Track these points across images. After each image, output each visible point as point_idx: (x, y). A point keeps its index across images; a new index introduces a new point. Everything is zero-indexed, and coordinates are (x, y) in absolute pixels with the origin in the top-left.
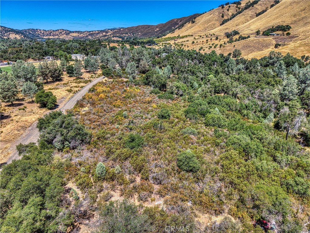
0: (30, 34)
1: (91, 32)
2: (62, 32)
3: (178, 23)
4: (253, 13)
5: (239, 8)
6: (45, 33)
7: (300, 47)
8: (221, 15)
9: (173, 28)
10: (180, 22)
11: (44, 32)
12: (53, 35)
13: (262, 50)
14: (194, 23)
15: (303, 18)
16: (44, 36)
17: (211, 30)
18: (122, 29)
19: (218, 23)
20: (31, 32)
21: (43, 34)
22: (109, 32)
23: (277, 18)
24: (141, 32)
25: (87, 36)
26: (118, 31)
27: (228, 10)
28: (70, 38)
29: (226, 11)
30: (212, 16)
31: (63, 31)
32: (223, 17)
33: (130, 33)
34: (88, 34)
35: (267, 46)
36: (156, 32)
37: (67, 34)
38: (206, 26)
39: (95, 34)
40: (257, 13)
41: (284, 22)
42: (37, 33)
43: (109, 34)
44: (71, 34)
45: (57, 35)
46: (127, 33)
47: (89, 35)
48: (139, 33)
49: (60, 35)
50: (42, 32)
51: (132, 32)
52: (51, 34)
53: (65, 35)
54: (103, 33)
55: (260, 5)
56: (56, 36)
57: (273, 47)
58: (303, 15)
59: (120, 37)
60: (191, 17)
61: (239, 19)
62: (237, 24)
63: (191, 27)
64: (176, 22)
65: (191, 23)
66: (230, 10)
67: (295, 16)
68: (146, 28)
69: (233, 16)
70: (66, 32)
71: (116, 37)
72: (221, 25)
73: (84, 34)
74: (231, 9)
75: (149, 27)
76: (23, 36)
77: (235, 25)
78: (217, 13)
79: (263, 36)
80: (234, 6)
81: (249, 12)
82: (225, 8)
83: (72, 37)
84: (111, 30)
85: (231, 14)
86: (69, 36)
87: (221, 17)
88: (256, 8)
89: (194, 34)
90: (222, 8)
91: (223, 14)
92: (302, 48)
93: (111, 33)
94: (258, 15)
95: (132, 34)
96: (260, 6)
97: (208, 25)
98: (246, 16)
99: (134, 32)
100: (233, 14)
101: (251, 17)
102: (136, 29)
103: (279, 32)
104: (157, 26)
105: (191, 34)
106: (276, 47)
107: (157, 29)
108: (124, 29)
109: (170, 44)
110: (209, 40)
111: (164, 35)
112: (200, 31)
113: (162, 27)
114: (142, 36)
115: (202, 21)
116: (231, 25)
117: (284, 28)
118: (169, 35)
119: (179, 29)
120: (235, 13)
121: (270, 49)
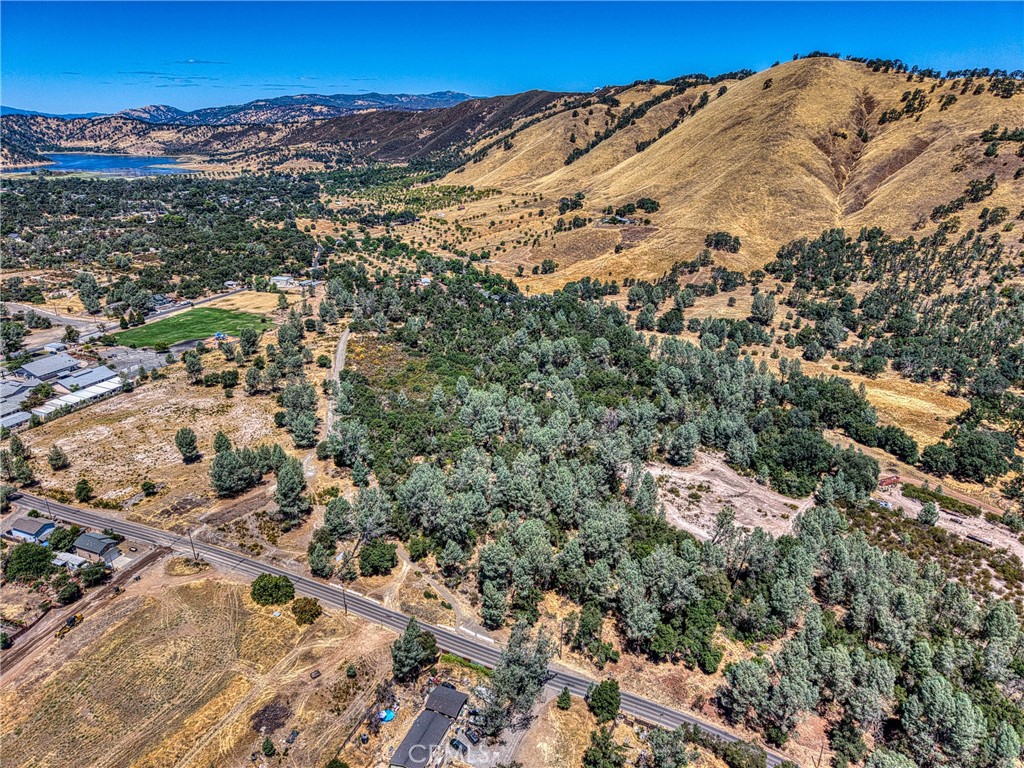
0: (15, 132)
1: (221, 129)
2: (120, 127)
3: (483, 118)
4: (630, 143)
5: (613, 116)
6: (63, 129)
8: (570, 134)
10: (488, 115)
11: (58, 125)
12: (92, 137)
13: (593, 258)
14: (509, 148)
15: (688, 183)
16: (61, 137)
17: (543, 175)
18: (317, 123)
19: (561, 158)
20: (16, 128)
21: (57, 131)
22: (278, 130)
24: (380, 137)
25: (207, 143)
26: (305, 128)
27: (587, 122)
28: (153, 148)
29: (581, 124)
30: (549, 134)
31: (124, 124)
32: (574, 142)
33: (345, 143)
34: (210, 135)
35: (604, 249)
36: (423, 142)
37: (138, 134)
38: (535, 163)
39: (232, 134)
40: (640, 141)
42: (34, 128)
43: (278, 135)
44: (153, 134)
45: (107, 136)
46: (337, 143)
47: (215, 137)
48: (373, 142)
49: (116, 137)
50: (54, 127)
51: (352, 135)
52: (86, 132)
53: (133, 138)
55: (650, 120)
56: (104, 141)
57: (613, 251)
58: (690, 178)
59: (318, 158)
60: (517, 103)
61: (600, 154)
62: (595, 169)
63: (504, 161)
64: (478, 114)
65: (502, 149)
66: (591, 122)
67: (678, 175)
68: (392, 123)
69: (599, 138)
70: (135, 128)
71: (305, 154)
72: (568, 163)
73: (197, 136)
74: (594, 118)
75: (400, 121)
76: (9, 150)
78: (563, 127)
80: (601, 111)
81: (623, 138)
82: (581, 115)
83: (157, 145)
84: (284, 125)
85: (592, 132)
86: (148, 143)
87: (568, 141)
88: (639, 130)
89: (507, 185)
90: (575, 114)
91: (573, 135)
92: (646, 257)
93: (284, 134)
94: (641, 147)
95: (350, 143)
96: (647, 125)
97: (540, 160)
99: (356, 138)
100: (597, 134)
101: (625, 151)
102: (362, 123)
103: (640, 213)
104: (426, 117)
105: (497, 185)
106: (617, 252)
107: (426, 133)
108: (325, 124)
109: (446, 222)
110: (526, 216)
111: (440, 177)
112: (520, 177)
113: (438, 127)
114: (383, 153)
115: (528, 148)
116: (582, 169)
117: (649, 205)
118: (451, 179)
119: (475, 162)
120: (602, 131)
121: (606, 255)
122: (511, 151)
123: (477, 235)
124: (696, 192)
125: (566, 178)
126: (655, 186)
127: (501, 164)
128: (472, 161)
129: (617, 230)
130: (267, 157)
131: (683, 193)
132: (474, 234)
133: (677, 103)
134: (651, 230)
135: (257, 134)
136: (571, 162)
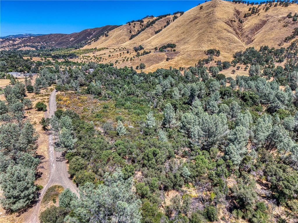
3: (92, 33)
4: (152, 31)
5: (143, 26)
7: (181, 60)
8: (129, 30)
9: (88, 38)
10: (94, 32)
13: (159, 63)
15: (183, 39)
18: (32, 38)
19: (127, 38)
22: (17, 40)
23: (168, 37)
24: (55, 41)
26: (27, 39)
27: (134, 27)
29: (132, 27)
30: (122, 31)
32: (131, 33)
33: (43, 42)
35: (161, 60)
36: (72, 41)
38: (118, 40)
40: (156, 31)
41: (172, 41)
46: (40, 43)
48: (53, 42)
51: (45, 41)
54: (10, 42)
55: (157, 24)
57: (166, 60)
58: (183, 37)
59: (33, 47)
60: (103, 29)
61: (142, 35)
62: (142, 40)
63: (106, 40)
64: (90, 33)
65: (105, 36)
66: (135, 27)
67: (178, 37)
68: (59, 37)
71: (28, 46)
72: (130, 39)
74: (136, 26)
75: (62, 36)
77: (140, 40)
78: (126, 29)
79: (159, 52)
80: (138, 24)
81: (150, 30)
82: (131, 25)
84: (19, 38)
85: (136, 30)
87: (129, 33)
88: (155, 27)
89: (109, 47)
90: (129, 25)
91: (130, 30)
92: (181, 61)
93: (19, 41)
94: (157, 32)
95: (45, 43)
96: (157, 26)
97: (120, 39)
98: (148, 33)
99: (47, 41)
100: (138, 31)
101: (151, 34)
102: (48, 37)
103: (169, 49)
104: (71, 35)
105: (106, 47)
106: (167, 60)
107: (72, 39)
108: (35, 38)
109: (90, 57)
110: (122, 54)
111: (82, 47)
112: (113, 44)
113: (77, 37)
114: (57, 45)
115: (114, 35)
116: (137, 40)
117: (172, 46)
118: (86, 47)
119: (95, 41)
120: (140, 30)
121: (163, 62)
122: (108, 37)
123: (104, 60)
124: (188, 41)
125: (132, 42)
126: (171, 40)
127: (105, 41)
128: (94, 41)
129: (164, 53)
130: (12, 47)
131: (182, 42)
132: (103, 59)
133: (165, 20)
134: (177, 53)
135: (9, 42)
136: (132, 38)
